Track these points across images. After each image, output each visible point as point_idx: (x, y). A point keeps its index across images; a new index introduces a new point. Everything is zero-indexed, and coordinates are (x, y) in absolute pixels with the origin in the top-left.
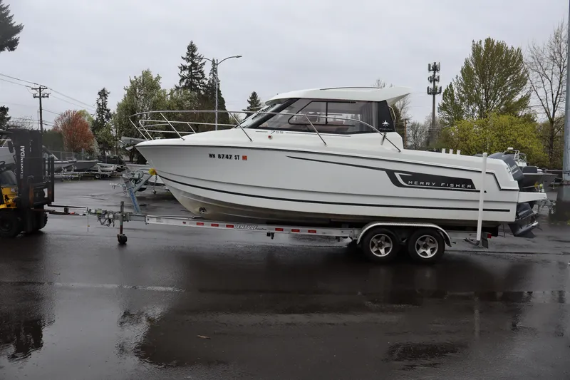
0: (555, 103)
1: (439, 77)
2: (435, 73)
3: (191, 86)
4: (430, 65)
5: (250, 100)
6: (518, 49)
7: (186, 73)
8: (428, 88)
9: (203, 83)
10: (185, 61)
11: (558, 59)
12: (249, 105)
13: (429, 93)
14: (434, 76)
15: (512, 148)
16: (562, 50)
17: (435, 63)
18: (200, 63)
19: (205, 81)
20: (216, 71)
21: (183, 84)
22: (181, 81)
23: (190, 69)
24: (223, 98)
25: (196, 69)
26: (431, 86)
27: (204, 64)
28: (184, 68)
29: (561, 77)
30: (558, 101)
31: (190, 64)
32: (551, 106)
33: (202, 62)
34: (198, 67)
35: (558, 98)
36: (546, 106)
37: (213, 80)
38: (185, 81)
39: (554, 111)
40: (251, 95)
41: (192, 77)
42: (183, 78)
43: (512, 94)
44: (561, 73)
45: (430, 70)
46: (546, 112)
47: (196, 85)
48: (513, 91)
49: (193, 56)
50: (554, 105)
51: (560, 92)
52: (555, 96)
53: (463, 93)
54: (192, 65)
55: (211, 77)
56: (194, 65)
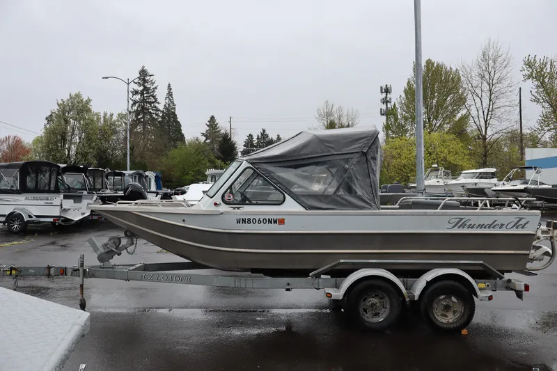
0: (487, 120)
1: (391, 99)
2: (387, 95)
3: (143, 110)
4: (381, 88)
5: (208, 124)
6: (457, 70)
7: (138, 97)
8: (381, 109)
9: (155, 107)
10: (136, 85)
11: (487, 77)
12: (208, 128)
13: (382, 114)
14: (386, 97)
15: (436, 166)
16: (490, 68)
17: (387, 85)
18: (152, 87)
19: (157, 105)
20: (171, 95)
21: (135, 108)
22: (132, 105)
23: (142, 94)
24: (179, 122)
25: (148, 93)
26: (384, 107)
27: (156, 88)
28: (136, 92)
29: (491, 95)
30: (489, 118)
31: (142, 88)
32: (483, 124)
33: (154, 87)
34: (150, 91)
35: (489, 115)
36: (478, 123)
37: (169, 104)
38: (137, 105)
39: (486, 129)
40: (209, 119)
41: (144, 101)
42: (135, 103)
43: (453, 113)
44: (490, 91)
45: (382, 92)
46: (479, 129)
47: (148, 109)
48: (454, 110)
49: (145, 81)
50: (486, 122)
51: (490, 109)
52: (485, 114)
53: (406, 112)
54: (143, 90)
55: (167, 101)
56: (146, 89)
